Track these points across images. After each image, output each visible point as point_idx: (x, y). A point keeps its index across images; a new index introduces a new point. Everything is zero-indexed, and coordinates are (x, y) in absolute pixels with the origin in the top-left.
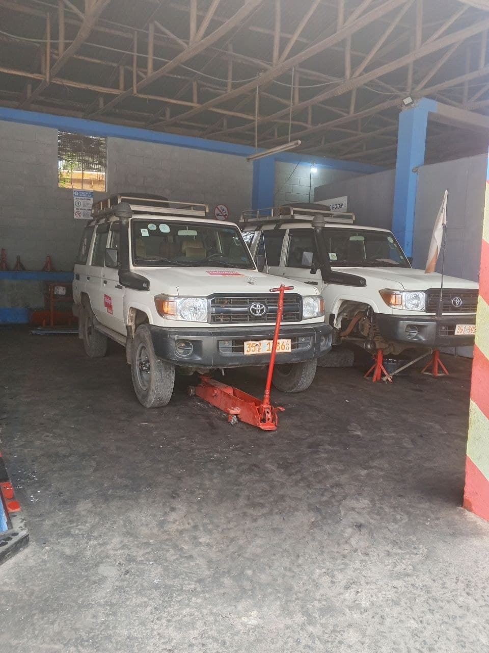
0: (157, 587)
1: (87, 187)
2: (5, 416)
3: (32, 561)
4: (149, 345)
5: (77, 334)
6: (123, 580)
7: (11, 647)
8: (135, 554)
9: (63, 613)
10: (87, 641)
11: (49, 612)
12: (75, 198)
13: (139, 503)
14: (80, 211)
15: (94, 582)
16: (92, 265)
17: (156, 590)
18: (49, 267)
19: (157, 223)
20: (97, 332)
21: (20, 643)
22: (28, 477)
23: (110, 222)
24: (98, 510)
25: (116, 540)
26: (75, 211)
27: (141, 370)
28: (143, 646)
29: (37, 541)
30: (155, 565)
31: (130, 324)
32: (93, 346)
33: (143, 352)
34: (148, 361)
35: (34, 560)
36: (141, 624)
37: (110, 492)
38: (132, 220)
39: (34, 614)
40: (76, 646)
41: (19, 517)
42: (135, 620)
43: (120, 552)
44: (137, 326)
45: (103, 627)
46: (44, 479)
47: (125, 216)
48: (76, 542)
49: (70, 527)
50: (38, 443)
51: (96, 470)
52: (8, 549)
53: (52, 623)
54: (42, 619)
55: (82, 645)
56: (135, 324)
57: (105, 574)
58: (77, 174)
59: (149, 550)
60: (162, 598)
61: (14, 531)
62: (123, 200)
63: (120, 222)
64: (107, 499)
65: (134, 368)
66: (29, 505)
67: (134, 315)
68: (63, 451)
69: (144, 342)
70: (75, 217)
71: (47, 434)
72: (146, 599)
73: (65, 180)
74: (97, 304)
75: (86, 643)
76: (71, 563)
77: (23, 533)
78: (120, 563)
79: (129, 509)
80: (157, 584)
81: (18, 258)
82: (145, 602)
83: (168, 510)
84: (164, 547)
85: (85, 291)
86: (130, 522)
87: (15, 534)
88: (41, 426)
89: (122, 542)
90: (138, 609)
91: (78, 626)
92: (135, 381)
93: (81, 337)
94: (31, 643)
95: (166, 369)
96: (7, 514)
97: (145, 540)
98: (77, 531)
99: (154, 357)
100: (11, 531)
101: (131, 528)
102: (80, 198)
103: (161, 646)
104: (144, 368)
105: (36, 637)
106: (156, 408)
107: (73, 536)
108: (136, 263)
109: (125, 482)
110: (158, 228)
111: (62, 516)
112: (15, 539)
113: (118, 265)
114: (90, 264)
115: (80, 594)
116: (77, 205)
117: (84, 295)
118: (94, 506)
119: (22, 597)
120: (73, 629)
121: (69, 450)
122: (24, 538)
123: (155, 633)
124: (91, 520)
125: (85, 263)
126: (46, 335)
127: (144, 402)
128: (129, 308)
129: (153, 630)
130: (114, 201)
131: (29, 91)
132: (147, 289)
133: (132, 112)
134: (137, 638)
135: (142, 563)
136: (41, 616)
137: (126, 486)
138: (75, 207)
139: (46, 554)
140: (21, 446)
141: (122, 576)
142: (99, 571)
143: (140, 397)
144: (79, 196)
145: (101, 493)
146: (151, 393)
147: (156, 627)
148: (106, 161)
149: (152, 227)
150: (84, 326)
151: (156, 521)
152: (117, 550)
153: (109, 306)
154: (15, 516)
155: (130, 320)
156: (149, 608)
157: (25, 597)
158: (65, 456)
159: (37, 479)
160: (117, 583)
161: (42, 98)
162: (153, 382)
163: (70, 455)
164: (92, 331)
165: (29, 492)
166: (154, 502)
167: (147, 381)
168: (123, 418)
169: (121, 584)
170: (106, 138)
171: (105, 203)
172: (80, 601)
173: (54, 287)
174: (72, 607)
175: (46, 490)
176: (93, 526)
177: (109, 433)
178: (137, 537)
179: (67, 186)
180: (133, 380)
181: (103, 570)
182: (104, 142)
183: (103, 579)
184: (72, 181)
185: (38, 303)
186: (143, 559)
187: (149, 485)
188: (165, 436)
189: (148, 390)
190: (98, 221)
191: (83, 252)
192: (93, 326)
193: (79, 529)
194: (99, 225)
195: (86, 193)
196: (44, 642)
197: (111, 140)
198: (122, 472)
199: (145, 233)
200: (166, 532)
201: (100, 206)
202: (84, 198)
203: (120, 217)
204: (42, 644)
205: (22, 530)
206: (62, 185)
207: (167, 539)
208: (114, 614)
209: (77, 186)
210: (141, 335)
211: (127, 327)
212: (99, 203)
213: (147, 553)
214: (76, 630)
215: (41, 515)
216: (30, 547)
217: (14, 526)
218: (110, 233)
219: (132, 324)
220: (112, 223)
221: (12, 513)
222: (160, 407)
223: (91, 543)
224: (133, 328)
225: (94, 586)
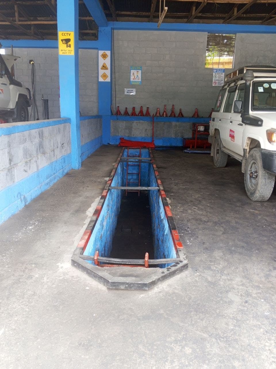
0: (267, 318)
1: (221, 67)
2: (172, 194)
3: (189, 279)
4: (259, 162)
5: (210, 154)
6: (244, 306)
7: (180, 326)
8: (251, 291)
9: (208, 316)
10: (223, 338)
11: (200, 313)
12: (214, 73)
13: (252, 259)
14: (216, 81)
15: (226, 302)
16: (223, 112)
17: (266, 319)
18: (196, 115)
19: (270, 83)
20: (223, 152)
21: (184, 326)
22: (186, 230)
23: (238, 85)
24: (226, 258)
25: (238, 279)
26: (213, 81)
27: (251, 177)
28: (259, 354)
29: (192, 268)
30: (265, 303)
31: (246, 148)
32: (219, 161)
33: (253, 166)
34: (256, 172)
35: (191, 279)
36: (257, 339)
37: (233, 249)
38: (253, 82)
39: (192, 311)
40: (216, 339)
41: (182, 252)
42: (253, 335)
43: (241, 287)
44: (251, 149)
45: (232, 333)
46: (194, 232)
47: (249, 79)
48: (214, 274)
49: (210, 264)
50: (190, 211)
51: (224, 233)
52: (177, 269)
53: (202, 320)
54: (196, 315)
55: (220, 340)
56: (249, 148)
57: (233, 299)
58: (216, 59)
59: (260, 291)
60: (271, 326)
61: (180, 259)
62: (247, 70)
63: (246, 83)
64: (231, 252)
65: (246, 175)
66: (187, 246)
67: (249, 142)
68: (205, 219)
69: (255, 159)
70: (213, 85)
71: (195, 207)
72: (260, 323)
73: (209, 63)
74: (225, 136)
75: (222, 339)
76: (211, 286)
77: (185, 262)
78: (241, 295)
79: (245, 261)
80: (267, 316)
81: (180, 110)
82: (259, 325)
83: (271, 268)
84: (270, 292)
85: (217, 128)
86: (247, 270)
87: (181, 262)
88: (191, 202)
89: (242, 281)
90: (255, 328)
91: (217, 327)
92: (246, 184)
93: (212, 155)
94: (190, 328)
95: (269, 178)
96: (176, 248)
97: (257, 284)
98: (215, 268)
99: (261, 170)
100: (178, 259)
101: (247, 274)
102: (217, 73)
103: (271, 358)
104: (254, 176)
105: (193, 325)
106: (259, 202)
107: (212, 270)
108: (254, 109)
109: (242, 244)
110: (270, 86)
111: (205, 257)
112: (181, 265)
113: (241, 111)
114: (222, 111)
115: (218, 307)
116: (215, 77)
117: (217, 130)
118: (224, 254)
119: (185, 299)
120: (214, 328)
121: (207, 218)
122: (186, 265)
123: (267, 348)
124: (223, 264)
125: (218, 111)
126: (192, 153)
127: (252, 197)
128: (247, 137)
129: (265, 346)
130: (241, 71)
131: (194, 11)
132: (261, 125)
133: (254, 15)
134: (254, 348)
135: (255, 298)
136: (195, 313)
137: (243, 247)
138: (214, 79)
139: (197, 277)
140: (181, 212)
141: (243, 304)
142: (229, 296)
143: (249, 194)
144: (216, 72)
145: (227, 248)
146: (257, 192)
147: (267, 344)
148: (234, 49)
149: (266, 86)
150: (214, 148)
151: (264, 273)
152: (239, 286)
153: (232, 137)
154: (180, 251)
155: (246, 145)
156: (262, 330)
157: (186, 299)
158: (205, 221)
159: (190, 232)
160: (240, 307)
161: (200, 14)
162: (259, 185)
163: (208, 221)
164: (220, 152)
165: (186, 238)
166: (262, 261)
167: (254, 185)
168: (238, 205)
169: (242, 308)
170: (235, 34)
171: (235, 73)
172: (218, 311)
173: (198, 126)
174: (213, 314)
175: (195, 239)
176: (224, 267)
177: (231, 212)
178: (251, 281)
179: (210, 66)
180: (245, 183)
181: (231, 296)
182: (234, 37)
183: (231, 302)
184: (213, 64)
185: (189, 135)
186: (256, 296)
187: (258, 249)
188: (266, 220)
189: (255, 191)
190: (229, 85)
191: (218, 105)
192: (221, 148)
193: (216, 267)
194: (230, 87)
195: (220, 70)
196: (197, 330)
197: (238, 35)
198: (240, 237)
199: (261, 90)
200: (271, 282)
201: (231, 76)
202: (219, 73)
203: (246, 80)
204: (196, 330)
205: (185, 260)
206: (207, 66)
207: (271, 287)
208: (239, 326)
209: (216, 67)
210: (254, 155)
211: (244, 149)
212: (231, 74)
213: (259, 293)
214: (216, 329)
215: (193, 253)
216: (188, 270)
217: (180, 256)
218: (237, 91)
219: (248, 148)
220: (239, 85)
221: (179, 249)
222: (262, 202)
223: (223, 277)
224: (248, 150)
225: (226, 304)
